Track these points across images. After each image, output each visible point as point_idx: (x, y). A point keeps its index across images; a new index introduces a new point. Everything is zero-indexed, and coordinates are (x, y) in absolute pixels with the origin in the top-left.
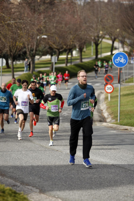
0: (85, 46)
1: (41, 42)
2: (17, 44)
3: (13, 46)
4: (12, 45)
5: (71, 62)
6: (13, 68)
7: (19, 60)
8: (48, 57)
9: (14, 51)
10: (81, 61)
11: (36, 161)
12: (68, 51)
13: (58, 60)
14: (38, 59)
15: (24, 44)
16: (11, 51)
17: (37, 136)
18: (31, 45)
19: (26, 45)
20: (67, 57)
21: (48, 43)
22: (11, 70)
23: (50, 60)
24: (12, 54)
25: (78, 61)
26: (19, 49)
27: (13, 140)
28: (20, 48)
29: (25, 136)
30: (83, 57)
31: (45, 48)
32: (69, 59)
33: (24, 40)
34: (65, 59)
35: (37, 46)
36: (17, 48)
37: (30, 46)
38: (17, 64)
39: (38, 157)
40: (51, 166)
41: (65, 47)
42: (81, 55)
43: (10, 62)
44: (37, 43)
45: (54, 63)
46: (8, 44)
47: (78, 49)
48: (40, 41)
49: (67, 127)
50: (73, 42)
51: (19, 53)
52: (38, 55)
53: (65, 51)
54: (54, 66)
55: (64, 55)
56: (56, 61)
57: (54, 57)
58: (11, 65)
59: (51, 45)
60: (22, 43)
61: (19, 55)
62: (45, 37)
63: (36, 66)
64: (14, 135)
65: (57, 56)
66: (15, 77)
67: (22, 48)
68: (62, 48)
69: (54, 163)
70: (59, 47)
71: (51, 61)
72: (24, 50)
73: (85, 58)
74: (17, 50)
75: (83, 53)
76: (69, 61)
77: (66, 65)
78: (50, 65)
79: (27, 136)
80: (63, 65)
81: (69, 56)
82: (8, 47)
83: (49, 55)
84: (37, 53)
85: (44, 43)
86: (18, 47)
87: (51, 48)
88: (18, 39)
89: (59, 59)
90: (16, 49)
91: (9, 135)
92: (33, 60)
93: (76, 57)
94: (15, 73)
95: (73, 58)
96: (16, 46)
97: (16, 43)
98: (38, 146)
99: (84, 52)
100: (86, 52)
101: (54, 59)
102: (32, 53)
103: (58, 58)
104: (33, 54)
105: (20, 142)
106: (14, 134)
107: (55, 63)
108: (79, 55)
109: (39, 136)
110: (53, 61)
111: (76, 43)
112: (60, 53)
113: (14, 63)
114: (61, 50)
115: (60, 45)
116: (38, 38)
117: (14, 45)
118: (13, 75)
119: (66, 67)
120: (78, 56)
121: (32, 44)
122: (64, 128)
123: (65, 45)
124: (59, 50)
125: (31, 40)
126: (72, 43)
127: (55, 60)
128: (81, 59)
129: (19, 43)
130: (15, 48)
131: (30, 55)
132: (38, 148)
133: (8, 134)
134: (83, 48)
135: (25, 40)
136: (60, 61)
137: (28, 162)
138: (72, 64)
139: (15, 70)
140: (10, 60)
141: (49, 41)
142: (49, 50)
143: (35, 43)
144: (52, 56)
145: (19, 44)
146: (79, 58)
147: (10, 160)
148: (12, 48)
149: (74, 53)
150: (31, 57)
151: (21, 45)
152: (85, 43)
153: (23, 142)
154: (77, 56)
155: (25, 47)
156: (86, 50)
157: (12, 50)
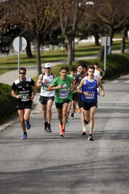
22: (36, 60)
34: (121, 42)
45: (105, 48)
62: (91, 3)
68: (117, 23)
94: (43, 65)
116: (80, 4)
118: (40, 69)
127: (107, 43)
129: (49, 12)
139: (42, 59)
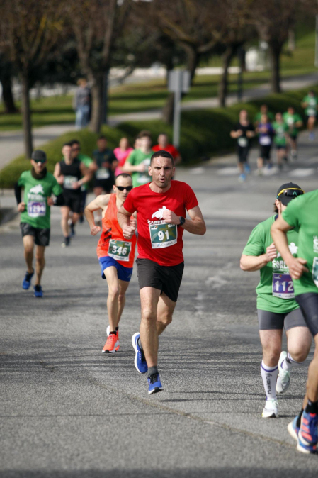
0: (291, 34)
1: (133, 17)
2: (42, 25)
3: (29, 32)
4: (26, 26)
5: (239, 93)
6: (30, 112)
7: (51, 84)
8: (156, 73)
9: (34, 50)
10: (278, 89)
11: (109, 452)
12: (228, 52)
13: (192, 84)
14: (121, 80)
15: (67, 24)
16: (20, 51)
17: (115, 362)
18: (95, 29)
19: (77, 29)
20: (226, 74)
21: (156, 22)
22: (20, 118)
23: (163, 82)
24: (23, 59)
25: (266, 89)
26: (50, 41)
27: (24, 374)
28: (54, 41)
29: (70, 362)
30: (284, 73)
31: (144, 38)
32: (231, 79)
33: (68, 9)
34: (217, 80)
35: (118, 31)
36: (43, 38)
37: (89, 33)
38: (44, 97)
39: (116, 437)
40: (164, 472)
41: (217, 35)
42: (277, 67)
43: (17, 89)
44: (115, 21)
45: (177, 97)
46: (12, 25)
47: (264, 45)
48: (127, 14)
49: (220, 330)
50: (247, 16)
51: (50, 57)
52: (121, 63)
53: (218, 50)
54: (179, 106)
55: (216, 65)
56: (186, 89)
57: (176, 73)
58: (20, 100)
59: (169, 29)
60: (62, 21)
61: (52, 66)
63: (112, 104)
64: (29, 357)
65: (188, 69)
66: (38, 144)
67: (62, 40)
68: (207, 40)
69: (172, 462)
70: (194, 38)
71: (166, 85)
72: (69, 46)
73: (289, 78)
74: (45, 48)
75: (284, 59)
76: (233, 87)
77: (223, 102)
78: (161, 103)
79: (76, 362)
80: (212, 104)
81: (234, 70)
82: (10, 34)
83: (160, 66)
84: (117, 56)
85: (140, 21)
86: (47, 36)
87: (166, 41)
88: (46, 7)
89: (197, 80)
90: (38, 41)
91: (12, 357)
92: (102, 83)
93: (257, 72)
94: (37, 131)
95: (246, 76)
96: (40, 33)
97: (39, 20)
98: (115, 397)
99: (289, 54)
100: (297, 54)
101: (178, 80)
102: (98, 56)
103: (193, 75)
104: (100, 61)
105: (51, 384)
106: (30, 351)
107: (183, 95)
108: (269, 65)
109: (121, 362)
110: (175, 87)
111: (257, 23)
112: (201, 59)
113: (33, 93)
114: (203, 49)
115: (200, 28)
117: (30, 27)
118: (29, 140)
119: (221, 111)
120: (266, 70)
121: (98, 24)
122: (214, 331)
123: (218, 29)
124: (194, 46)
125: (93, 9)
126: (242, 21)
127: (181, 84)
128: (277, 80)
129: (49, 22)
130: (35, 38)
131: (89, 65)
132: (116, 404)
133: (9, 352)
134: (285, 40)
135: (74, 10)
136: (199, 89)
137: (80, 458)
138: (245, 99)
139: (35, 118)
140: (19, 82)
141: (161, 14)
142: (159, 47)
143: (110, 22)
144: (170, 67)
145: (52, 25)
146: (269, 75)
147: (11, 449)
148: (23, 40)
149: (252, 57)
150: (95, 71)
151: (59, 27)
152: (290, 21)
153: (63, 384)
154: (260, 68)
155: (71, 36)
156: (296, 47)
157: (26, 47)
